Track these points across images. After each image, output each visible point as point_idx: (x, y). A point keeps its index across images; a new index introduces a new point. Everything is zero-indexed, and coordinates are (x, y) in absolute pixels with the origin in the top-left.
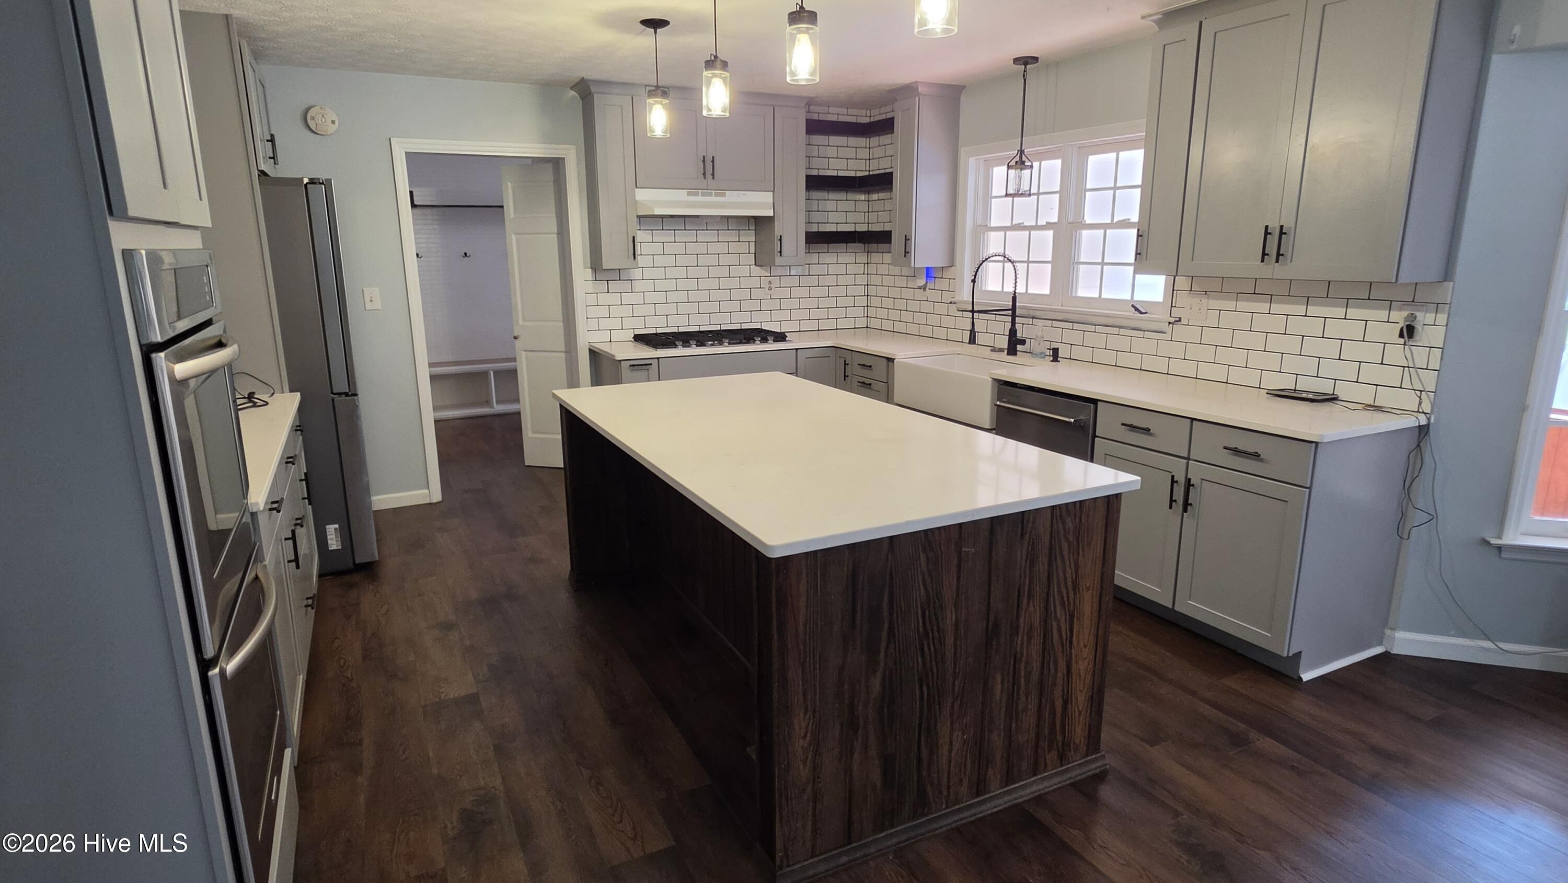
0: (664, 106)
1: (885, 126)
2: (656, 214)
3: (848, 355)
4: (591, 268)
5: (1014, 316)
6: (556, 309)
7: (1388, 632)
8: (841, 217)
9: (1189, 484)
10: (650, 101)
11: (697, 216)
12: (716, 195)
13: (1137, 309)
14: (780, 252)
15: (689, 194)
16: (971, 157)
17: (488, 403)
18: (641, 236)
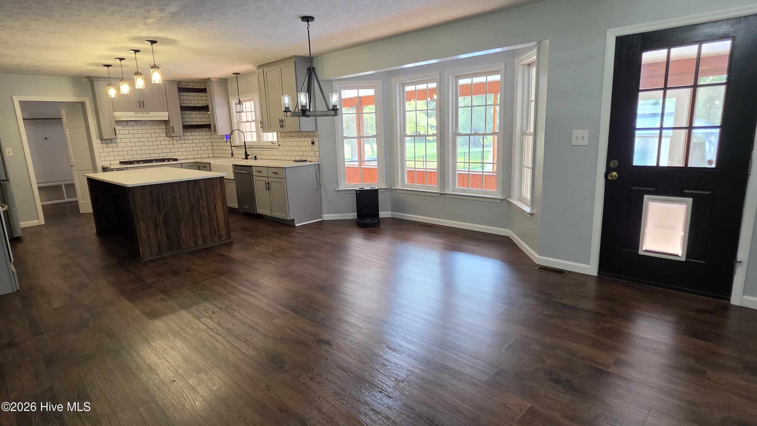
1: (204, 91)
2: (122, 120)
3: (199, 164)
4: (100, 139)
5: (245, 148)
6: (88, 155)
7: (322, 215)
8: (199, 120)
9: (269, 183)
10: (109, 87)
11: (140, 121)
12: (146, 113)
13: (272, 143)
14: (173, 132)
15: (135, 113)
16: (233, 100)
17: (63, 198)
18: (117, 128)
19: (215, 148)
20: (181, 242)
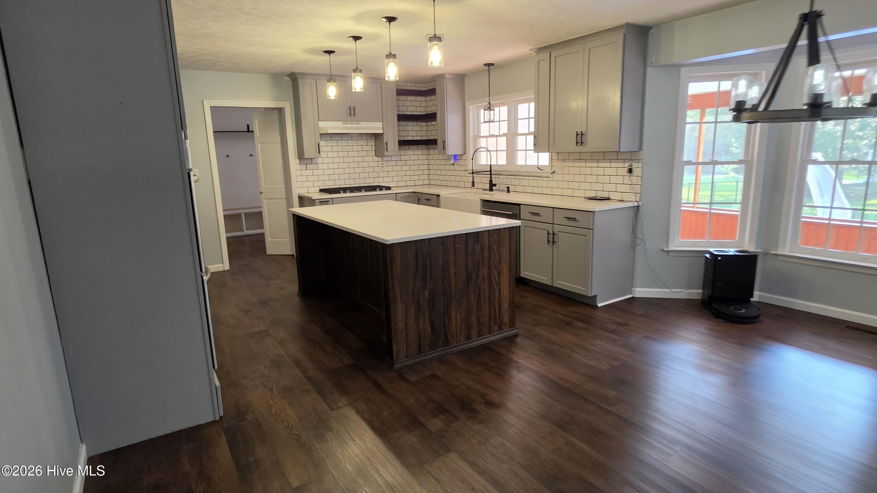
0: (335, 86)
1: (432, 92)
2: (329, 132)
3: (420, 195)
4: (298, 158)
5: (491, 174)
6: (280, 178)
7: (633, 289)
8: (415, 134)
9: (554, 234)
10: (329, 84)
11: (347, 134)
12: (356, 124)
13: (539, 169)
14: (387, 149)
15: (343, 124)
16: (472, 105)
17: (241, 230)
18: (322, 143)
19: (432, 172)
20: (449, 336)
